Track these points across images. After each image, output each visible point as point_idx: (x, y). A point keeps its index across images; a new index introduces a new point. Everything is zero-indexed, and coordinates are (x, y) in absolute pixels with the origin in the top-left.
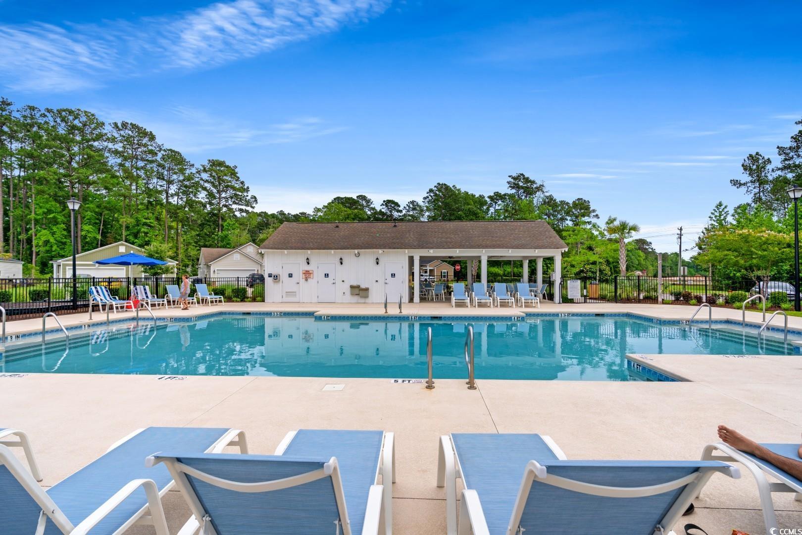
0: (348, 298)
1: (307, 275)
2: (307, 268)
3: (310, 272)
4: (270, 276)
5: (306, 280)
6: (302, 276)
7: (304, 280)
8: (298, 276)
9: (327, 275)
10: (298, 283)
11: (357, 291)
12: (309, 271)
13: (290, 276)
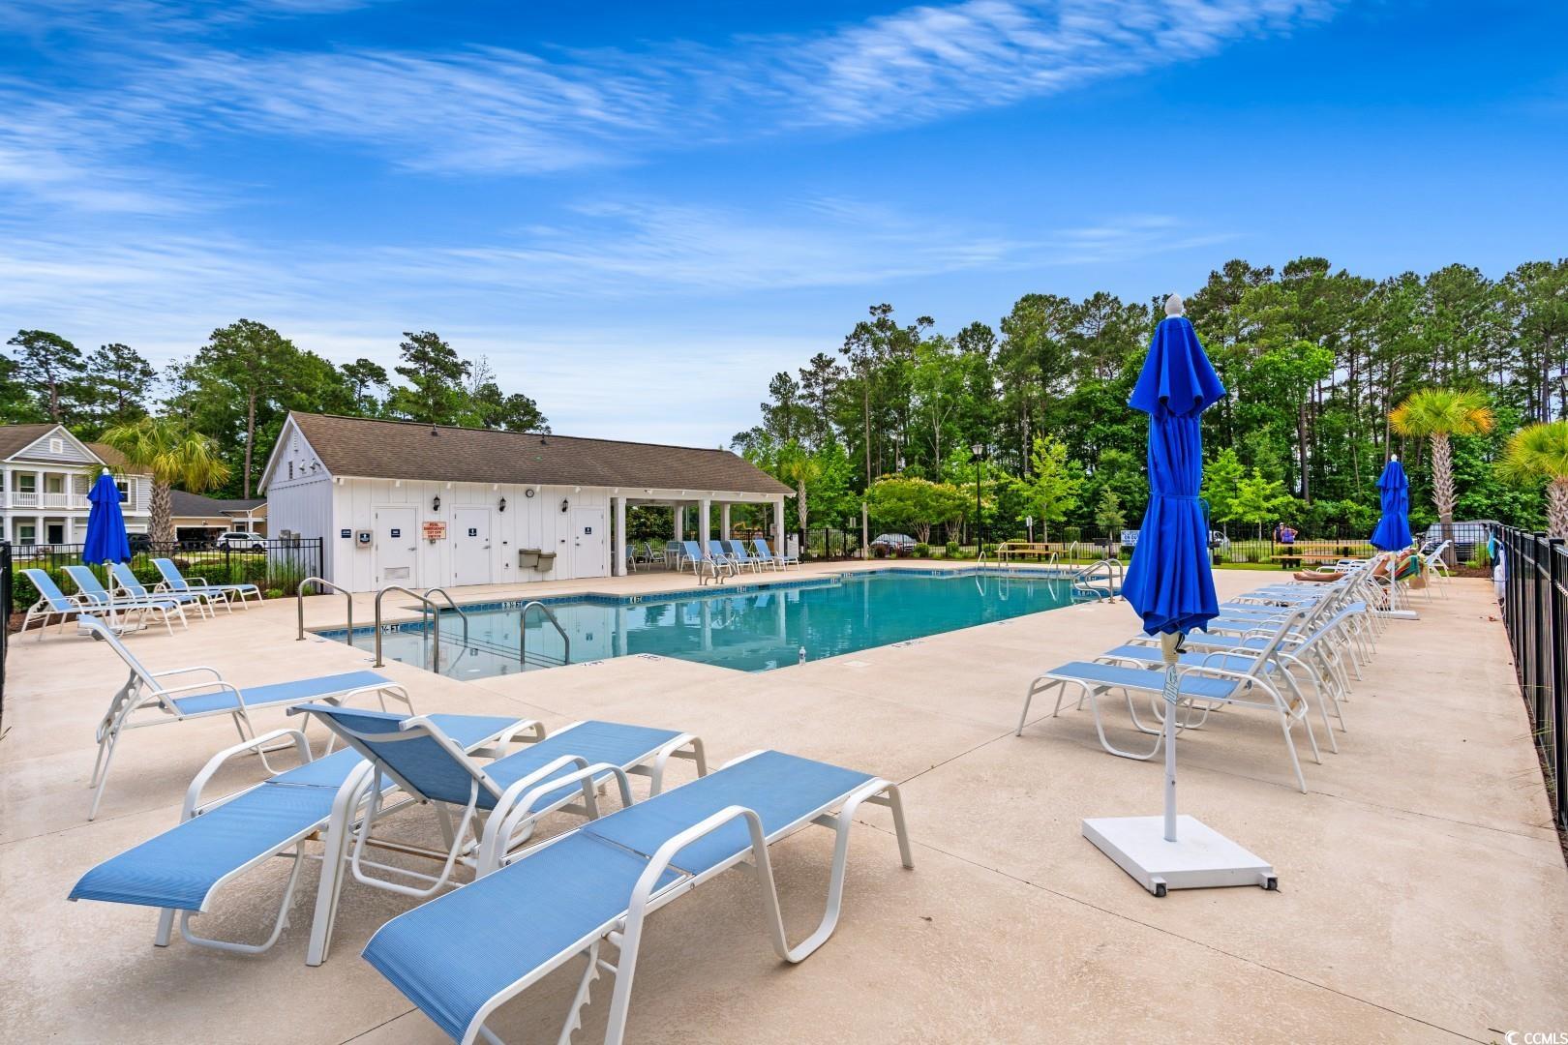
0: (515, 573)
1: (434, 531)
2: (433, 517)
3: (440, 525)
4: (346, 534)
5: (432, 541)
6: (422, 534)
7: (427, 542)
8: (414, 534)
9: (473, 532)
10: (413, 549)
11: (534, 560)
12: (436, 525)
13: (396, 533)
